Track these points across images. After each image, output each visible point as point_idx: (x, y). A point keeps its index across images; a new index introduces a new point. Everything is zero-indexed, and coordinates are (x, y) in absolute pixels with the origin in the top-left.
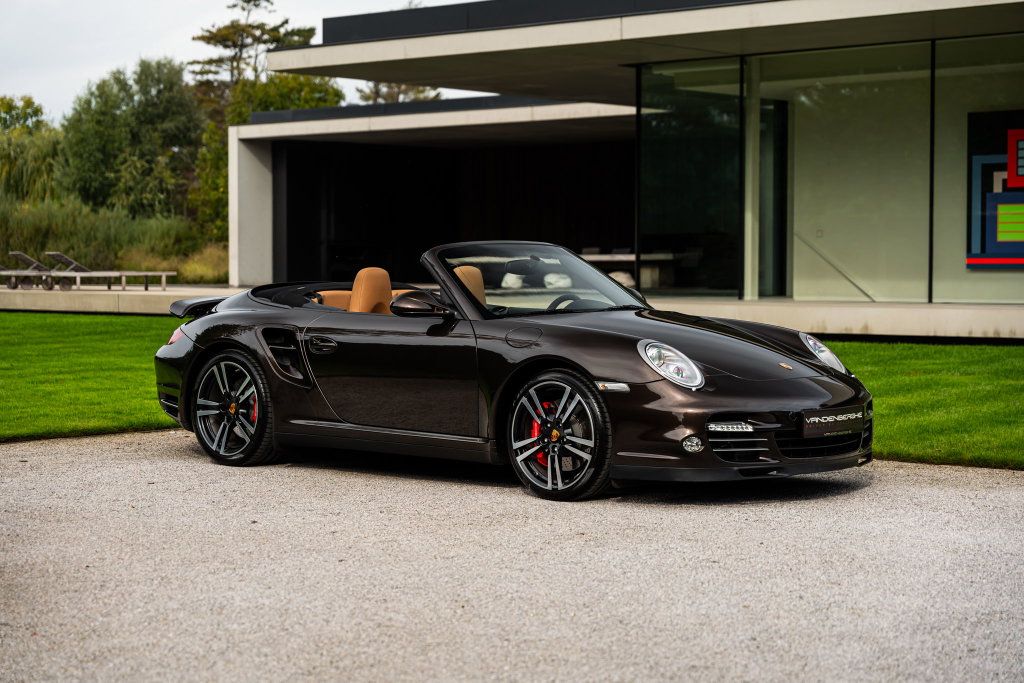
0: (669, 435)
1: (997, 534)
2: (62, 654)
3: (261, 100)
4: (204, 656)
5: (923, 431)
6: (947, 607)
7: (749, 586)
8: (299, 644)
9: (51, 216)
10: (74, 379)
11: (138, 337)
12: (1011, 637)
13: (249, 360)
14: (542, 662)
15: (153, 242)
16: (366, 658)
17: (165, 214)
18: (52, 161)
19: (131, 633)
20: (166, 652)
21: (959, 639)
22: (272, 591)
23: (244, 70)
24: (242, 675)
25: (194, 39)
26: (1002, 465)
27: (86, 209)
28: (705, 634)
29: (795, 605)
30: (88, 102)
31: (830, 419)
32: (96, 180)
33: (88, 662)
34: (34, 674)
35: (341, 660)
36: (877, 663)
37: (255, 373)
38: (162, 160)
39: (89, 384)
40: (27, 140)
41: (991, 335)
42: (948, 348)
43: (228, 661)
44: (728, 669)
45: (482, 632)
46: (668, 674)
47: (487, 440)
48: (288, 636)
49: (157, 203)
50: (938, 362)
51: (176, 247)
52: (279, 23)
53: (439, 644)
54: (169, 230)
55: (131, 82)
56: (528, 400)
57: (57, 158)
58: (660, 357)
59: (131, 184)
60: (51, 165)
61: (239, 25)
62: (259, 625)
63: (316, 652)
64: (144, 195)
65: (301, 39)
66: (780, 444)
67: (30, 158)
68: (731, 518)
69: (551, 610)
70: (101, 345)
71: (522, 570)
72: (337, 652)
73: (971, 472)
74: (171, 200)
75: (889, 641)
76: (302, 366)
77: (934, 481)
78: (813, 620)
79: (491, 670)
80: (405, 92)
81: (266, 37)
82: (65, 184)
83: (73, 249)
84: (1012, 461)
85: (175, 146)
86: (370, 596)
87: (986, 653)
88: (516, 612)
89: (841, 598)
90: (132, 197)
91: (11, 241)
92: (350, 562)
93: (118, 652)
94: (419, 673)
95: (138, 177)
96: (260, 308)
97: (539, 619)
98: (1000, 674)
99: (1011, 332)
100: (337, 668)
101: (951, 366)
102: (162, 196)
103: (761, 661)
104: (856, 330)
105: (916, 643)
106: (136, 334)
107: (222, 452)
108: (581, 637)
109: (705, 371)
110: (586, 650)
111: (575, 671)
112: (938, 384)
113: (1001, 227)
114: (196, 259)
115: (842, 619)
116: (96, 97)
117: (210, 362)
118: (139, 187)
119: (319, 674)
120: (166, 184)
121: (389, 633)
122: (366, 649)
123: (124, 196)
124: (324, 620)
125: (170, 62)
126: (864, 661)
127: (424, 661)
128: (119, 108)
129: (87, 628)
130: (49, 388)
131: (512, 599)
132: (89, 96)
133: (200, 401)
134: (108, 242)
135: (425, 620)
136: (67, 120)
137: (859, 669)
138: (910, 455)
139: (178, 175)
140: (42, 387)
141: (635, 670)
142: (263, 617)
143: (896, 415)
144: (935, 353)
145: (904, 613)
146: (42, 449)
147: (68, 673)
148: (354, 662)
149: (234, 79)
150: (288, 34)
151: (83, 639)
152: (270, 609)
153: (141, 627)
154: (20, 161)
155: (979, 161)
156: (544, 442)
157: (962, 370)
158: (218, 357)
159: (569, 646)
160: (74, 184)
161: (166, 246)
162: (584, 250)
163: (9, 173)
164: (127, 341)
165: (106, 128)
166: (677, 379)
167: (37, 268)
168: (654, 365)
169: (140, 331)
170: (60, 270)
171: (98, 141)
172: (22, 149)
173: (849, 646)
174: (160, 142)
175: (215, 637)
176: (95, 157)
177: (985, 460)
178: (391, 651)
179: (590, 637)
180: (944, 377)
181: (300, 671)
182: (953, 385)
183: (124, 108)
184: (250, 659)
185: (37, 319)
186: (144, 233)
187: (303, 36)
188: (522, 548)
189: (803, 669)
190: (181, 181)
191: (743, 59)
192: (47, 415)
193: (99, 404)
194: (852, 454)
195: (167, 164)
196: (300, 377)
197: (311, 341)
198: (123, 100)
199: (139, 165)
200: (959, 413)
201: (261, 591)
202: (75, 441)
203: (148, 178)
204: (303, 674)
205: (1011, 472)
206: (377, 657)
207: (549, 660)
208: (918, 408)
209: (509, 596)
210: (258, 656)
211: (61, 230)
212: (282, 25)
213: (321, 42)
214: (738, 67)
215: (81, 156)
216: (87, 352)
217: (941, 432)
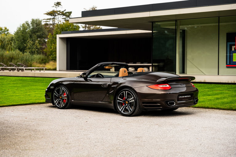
3: (61, 28)
5: (223, 103)
9: (13, 54)
10: (33, 92)
11: (42, 82)
15: (37, 60)
17: (38, 54)
23: (55, 21)
25: (44, 14)
27: (21, 53)
28: (190, 144)
30: (20, 28)
32: (22, 46)
38: (37, 41)
39: (36, 92)
40: (5, 37)
41: (233, 82)
42: (224, 85)
50: (222, 88)
51: (42, 62)
54: (40, 58)
55: (30, 24)
57: (12, 41)
59: (30, 47)
60: (11, 43)
61: (54, 11)
64: (33, 50)
67: (6, 41)
70: (34, 84)
74: (39, 51)
75: (229, 145)
80: (92, 26)
81: (61, 14)
82: (15, 47)
85: (39, 38)
90: (30, 50)
91: (4, 60)
95: (31, 45)
101: (225, 89)
102: (37, 50)
104: (203, 81)
112: (224, 93)
113: (234, 58)
114: (48, 64)
116: (22, 27)
118: (32, 48)
120: (38, 47)
123: (28, 50)
125: (39, 19)
128: (27, 30)
130: (29, 93)
134: (26, 60)
136: (15, 32)
138: (221, 108)
143: (216, 100)
149: (53, 23)
150: (65, 13)
154: (4, 42)
155: (229, 43)
157: (228, 90)
160: (17, 47)
161: (40, 61)
162: (137, 63)
163: (1, 44)
165: (24, 34)
167: (16, 67)
170: (21, 67)
171: (22, 37)
172: (4, 39)
174: (36, 37)
176: (22, 41)
180: (224, 91)
182: (227, 93)
186: (34, 59)
187: (69, 13)
189: (213, 150)
190: (41, 46)
191: (176, 21)
192: (31, 99)
195: (38, 42)
198: (28, 28)
199: (32, 43)
200: (230, 99)
203: (34, 46)
208: (221, 98)
211: (15, 58)
212: (64, 11)
213: (81, 17)
214: (175, 22)
215: (18, 41)
216: (32, 86)
217: (227, 103)
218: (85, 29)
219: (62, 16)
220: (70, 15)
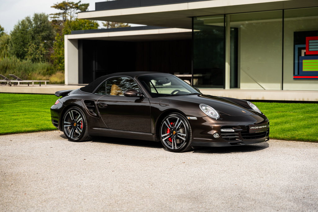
0: (209, 133)
1: (308, 162)
2: (35, 200)
3: (73, 26)
4: (77, 200)
5: (283, 131)
6: (296, 184)
7: (236, 178)
8: (105, 197)
9: (8, 62)
10: (22, 115)
12: (315, 193)
13: (80, 110)
14: (178, 202)
15: (40, 71)
16: (126, 201)
17: (43, 62)
18: (7, 45)
19: (55, 194)
20: (66, 199)
21: (300, 194)
22: (94, 181)
23: (67, 17)
24: (90, 206)
25: (51, 7)
26: (308, 141)
27: (18, 60)
28: (225, 193)
29: (250, 184)
30: (19, 27)
31: (257, 128)
32: (21, 51)
33: (43, 202)
34: (28, 206)
35: (118, 201)
36: (277, 201)
37: (82, 114)
38: (42, 45)
39: (27, 116)
41: (301, 100)
42: (288, 104)
43: (85, 202)
44: (233, 203)
45: (159, 193)
46: (215, 205)
47: (153, 134)
48: (101, 194)
49: (40, 58)
50: (286, 108)
51: (47, 72)
52: (78, 2)
53: (146, 196)
54: (45, 67)
55: (32, 20)
56: (166, 122)
57: (9, 44)
58: (206, 109)
59: (32, 52)
60: (7, 46)
61: (65, 3)
62: (92, 191)
63: (110, 199)
64: (36, 56)
65: (85, 7)
66: (242, 135)
68: (228, 158)
69: (178, 186)
70: (28, 104)
71: (168, 174)
72: (117, 199)
73: (299, 143)
74: (44, 57)
75: (279, 194)
76: (96, 112)
77: (288, 146)
78: (256, 189)
79: (163, 204)
80: (117, 24)
81: (74, 6)
82: (11, 52)
83: (15, 73)
84: (311, 140)
85: (45, 40)
86: (124, 182)
87: (308, 198)
88: (168, 187)
89: (264, 182)
90: (32, 56)
92: (116, 172)
93: (51, 199)
94: (142, 205)
95: (34, 50)
96: (83, 94)
97: (175, 189)
98: (313, 204)
99: (307, 99)
100: (118, 204)
101: (290, 110)
102: (42, 56)
103: (242, 201)
104: (260, 99)
105: (287, 195)
106: (39, 100)
107: (72, 138)
108: (188, 194)
109: (219, 113)
110: (190, 198)
111: (188, 204)
112: (287, 116)
113: (304, 67)
114: (54, 76)
115: (265, 188)
116: (21, 25)
117: (68, 110)
118: (35, 53)
119: (112, 206)
120: (43, 52)
121: (131, 193)
122: (125, 198)
123: (30, 56)
124: (111, 189)
125: (44, 14)
126: (273, 201)
127: (143, 202)
128: (28, 29)
129: (41, 192)
130: (15, 117)
131: (166, 183)
132: (19, 25)
133: (65, 122)
134: (26, 70)
135: (141, 189)
136: (12, 32)
137: (271, 203)
138: (280, 138)
139: (47, 49)
140: (13, 117)
141: (206, 204)
142: (93, 188)
143: (275, 125)
144: (285, 105)
145: (283, 186)
146: (16, 137)
147: (38, 206)
148: (122, 202)
149: (64, 19)
150: (80, 5)
151: (40, 195)
152: (95, 186)
153: (57, 192)
155: (297, 46)
156: (171, 135)
157: (293, 111)
158: (70, 109)
159: (185, 197)
160: (14, 52)
161: (44, 72)
164: (36, 102)
165: (24, 35)
166: (211, 116)
167: (7, 79)
168: (204, 111)
169: (40, 99)
170: (13, 80)
171: (22, 39)
173: (268, 196)
174: (41, 39)
175: (80, 194)
176: (21, 44)
177: (303, 139)
178: (133, 199)
179: (191, 194)
180: (288, 113)
181: (107, 205)
182: (291, 116)
183: (30, 28)
184: (91, 201)
185: (7, 95)
186: (37, 68)
187: (85, 6)
188: (167, 167)
189: (255, 203)
190: (48, 51)
191: (225, 15)
192: (16, 126)
193: (31, 122)
194: (263, 138)
195: (43, 46)
196: (96, 115)
197: (99, 104)
198: (29, 26)
199: (34, 46)
200: (294, 125)
201: (91, 180)
202: (25, 134)
203: (37, 50)
204: (108, 206)
205: (310, 143)
206: (129, 200)
207: (180, 201)
208: (281, 123)
209: (165, 182)
210: (94, 200)
211: (11, 67)
212: (79, 3)
213: (94, 10)
214: (223, 17)
215: (16, 44)
216: (25, 106)
217: (289, 131)
218: (108, 27)
219: (75, 10)
220: (86, 8)
